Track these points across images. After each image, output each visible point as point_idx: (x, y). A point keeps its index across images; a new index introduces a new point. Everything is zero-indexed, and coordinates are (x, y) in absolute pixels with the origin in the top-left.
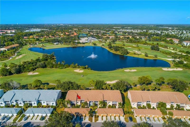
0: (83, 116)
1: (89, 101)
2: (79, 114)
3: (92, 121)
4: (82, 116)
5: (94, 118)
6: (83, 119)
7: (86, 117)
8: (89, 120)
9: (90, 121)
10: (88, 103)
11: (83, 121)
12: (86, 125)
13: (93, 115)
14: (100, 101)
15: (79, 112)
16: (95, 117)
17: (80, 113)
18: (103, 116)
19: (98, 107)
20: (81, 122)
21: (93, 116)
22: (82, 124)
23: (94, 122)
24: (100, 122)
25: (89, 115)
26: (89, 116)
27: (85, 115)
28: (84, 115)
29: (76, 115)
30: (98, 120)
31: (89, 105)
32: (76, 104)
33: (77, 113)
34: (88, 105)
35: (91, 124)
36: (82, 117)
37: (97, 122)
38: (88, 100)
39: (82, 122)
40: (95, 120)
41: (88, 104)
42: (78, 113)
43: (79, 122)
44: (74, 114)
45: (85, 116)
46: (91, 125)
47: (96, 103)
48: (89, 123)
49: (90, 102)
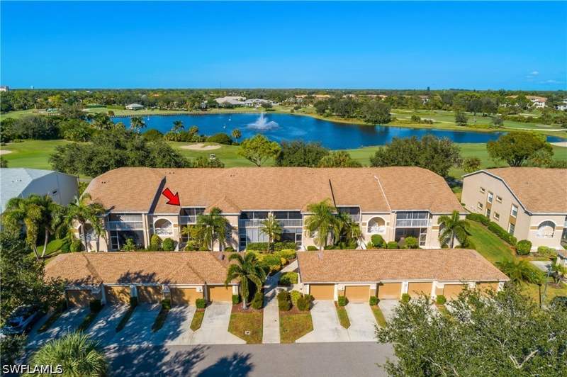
0: (185, 303)
1: (237, 208)
2: (157, 290)
3: (255, 335)
4: (176, 297)
5: (271, 315)
6: (185, 326)
7: (208, 311)
8: (233, 328)
9: (244, 337)
10: (234, 222)
11: (177, 334)
12: (198, 368)
13: (269, 294)
14: (310, 208)
15: (156, 269)
16: (281, 308)
17: (160, 277)
18: (343, 301)
19: (303, 248)
20: (158, 348)
21: (264, 302)
22: (167, 359)
23: (276, 339)
24: (329, 338)
25: (235, 290)
26: (238, 300)
27: (199, 289)
28: (194, 291)
29: (127, 299)
30: (310, 328)
31: (235, 237)
32: (146, 230)
33: (138, 275)
34: (229, 240)
35: (247, 358)
36: (174, 310)
37: (299, 341)
38: (232, 204)
39: (169, 344)
40: (281, 325)
41: (231, 228)
42: (149, 278)
43: (145, 344)
44: (117, 289)
45: (204, 303)
46: (249, 368)
47: (290, 227)
48: (229, 354)
49: (244, 216)
